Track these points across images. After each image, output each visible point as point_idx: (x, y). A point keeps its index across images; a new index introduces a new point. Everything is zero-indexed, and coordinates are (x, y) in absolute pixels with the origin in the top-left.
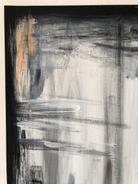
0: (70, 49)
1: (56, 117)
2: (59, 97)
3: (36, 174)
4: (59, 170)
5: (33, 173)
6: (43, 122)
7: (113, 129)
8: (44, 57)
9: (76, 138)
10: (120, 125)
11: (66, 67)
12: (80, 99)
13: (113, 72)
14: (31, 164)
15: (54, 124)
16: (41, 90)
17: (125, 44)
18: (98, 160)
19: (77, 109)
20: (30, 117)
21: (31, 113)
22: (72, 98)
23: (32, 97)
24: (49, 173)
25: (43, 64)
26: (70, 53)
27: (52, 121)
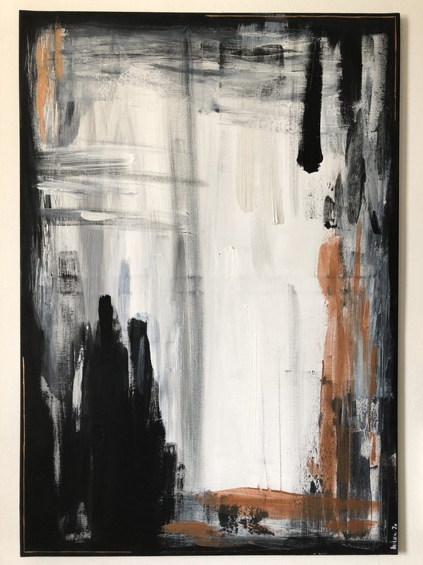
0: (117, 72)
1: (98, 172)
2: (103, 142)
3: (69, 265)
4: (105, 256)
5: (63, 263)
6: (78, 181)
7: (183, 188)
8: (79, 84)
9: (130, 205)
10: (193, 182)
11: (112, 97)
12: (134, 144)
13: (180, 104)
14: (60, 248)
15: (96, 184)
16: (74, 133)
17: (195, 65)
18: (164, 237)
19: (129, 159)
20: (59, 173)
21: (59, 168)
22: (122, 144)
23: (62, 143)
24: (89, 263)
25: (78, 95)
26: (117, 78)
27: (93, 179)
